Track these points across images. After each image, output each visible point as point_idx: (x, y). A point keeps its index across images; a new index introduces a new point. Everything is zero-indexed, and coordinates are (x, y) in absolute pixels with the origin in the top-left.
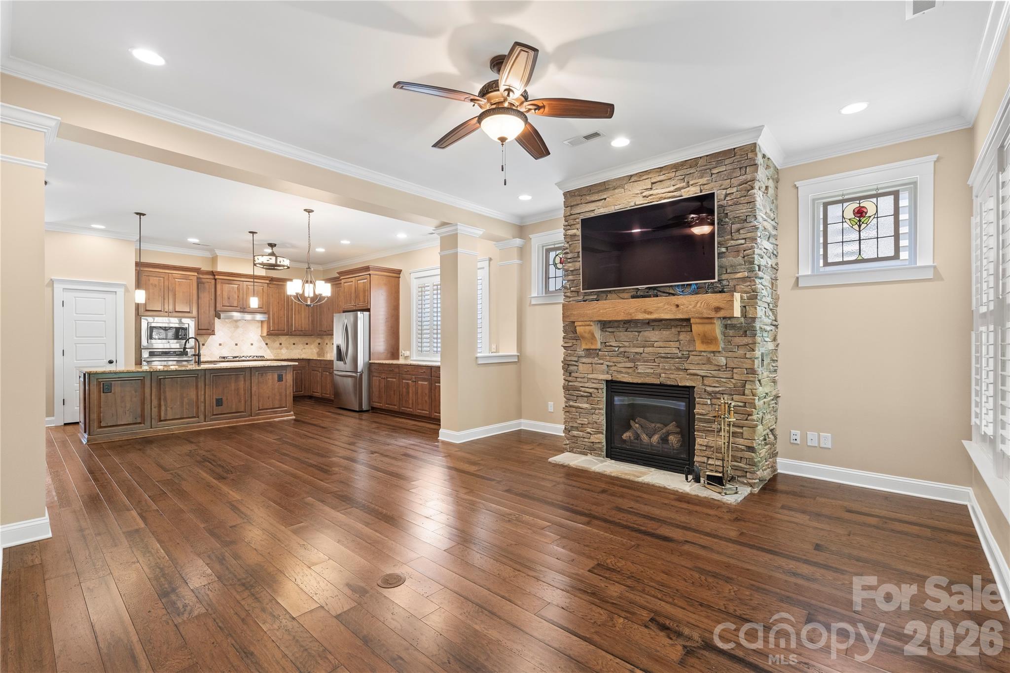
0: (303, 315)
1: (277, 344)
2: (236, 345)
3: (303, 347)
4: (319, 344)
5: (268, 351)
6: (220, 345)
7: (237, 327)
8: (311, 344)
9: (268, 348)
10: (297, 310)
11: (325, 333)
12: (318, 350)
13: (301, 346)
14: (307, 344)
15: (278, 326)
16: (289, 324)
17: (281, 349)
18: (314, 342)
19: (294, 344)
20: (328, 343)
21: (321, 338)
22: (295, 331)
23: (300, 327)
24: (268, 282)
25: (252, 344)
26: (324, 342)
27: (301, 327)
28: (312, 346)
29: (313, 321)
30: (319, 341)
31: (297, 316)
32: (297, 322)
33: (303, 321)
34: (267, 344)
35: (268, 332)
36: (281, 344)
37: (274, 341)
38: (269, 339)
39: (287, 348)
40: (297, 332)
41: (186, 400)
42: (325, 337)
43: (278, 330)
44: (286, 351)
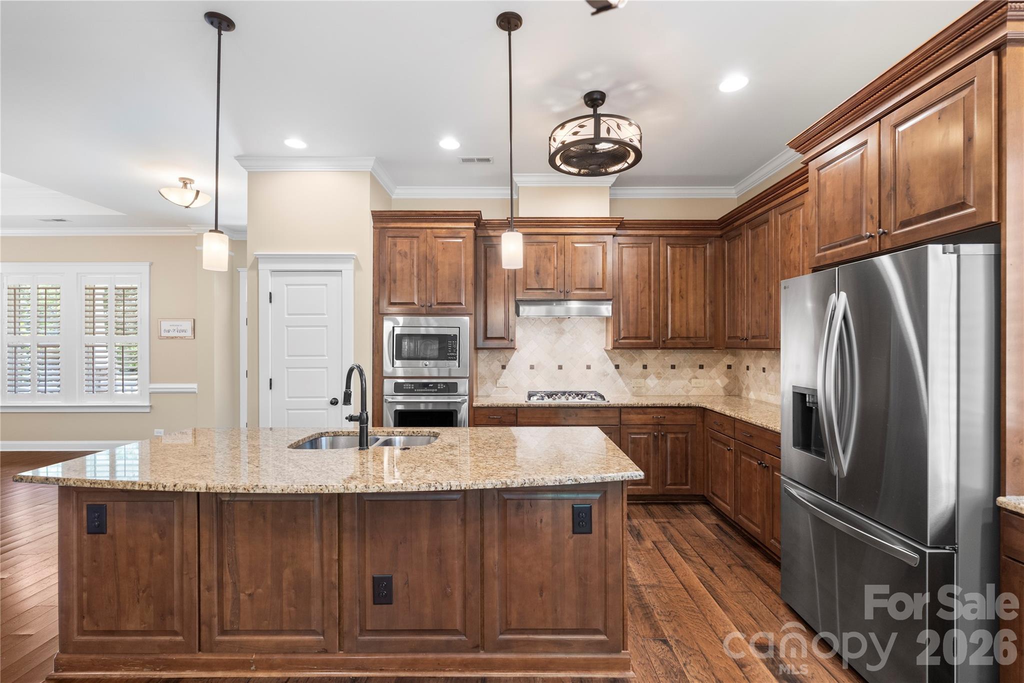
0: (691, 302)
1: (637, 367)
2: (560, 367)
3: (691, 375)
4: (729, 367)
5: (620, 380)
6: (532, 367)
7: (561, 332)
8: (711, 367)
9: (621, 374)
10: (678, 290)
11: (744, 344)
12: (726, 381)
13: (687, 372)
14: (701, 367)
15: (637, 328)
16: (660, 323)
17: (645, 377)
18: (717, 362)
19: (673, 367)
20: (752, 366)
21: (734, 355)
22: (672, 338)
23: (684, 329)
24: (613, 230)
25: (589, 367)
26: (741, 363)
27: (688, 329)
28: (713, 372)
29: (714, 315)
30: (728, 360)
31: (677, 305)
32: (677, 319)
33: (691, 316)
34: (617, 367)
35: (615, 341)
36: (645, 367)
37: (632, 360)
38: (621, 355)
39: (659, 376)
40: (678, 340)
41: (287, 573)
42: (743, 352)
43: (636, 338)
44: (656, 381)
